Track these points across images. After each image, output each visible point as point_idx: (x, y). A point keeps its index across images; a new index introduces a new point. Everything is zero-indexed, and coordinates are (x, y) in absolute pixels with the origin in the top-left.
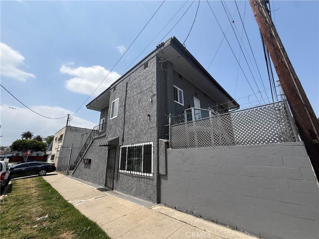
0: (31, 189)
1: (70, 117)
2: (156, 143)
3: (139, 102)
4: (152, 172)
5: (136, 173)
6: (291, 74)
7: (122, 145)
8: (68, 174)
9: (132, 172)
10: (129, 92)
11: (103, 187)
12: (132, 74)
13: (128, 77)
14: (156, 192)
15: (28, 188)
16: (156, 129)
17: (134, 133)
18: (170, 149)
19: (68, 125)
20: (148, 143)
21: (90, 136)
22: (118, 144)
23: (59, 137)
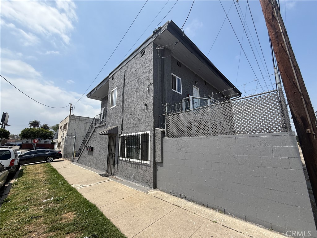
0: (39, 174)
1: (73, 106)
2: (153, 132)
3: (137, 91)
4: (149, 160)
5: (134, 160)
6: (291, 60)
7: (121, 134)
8: (73, 161)
9: (130, 159)
10: (126, 81)
11: (105, 173)
12: (130, 62)
13: (126, 66)
14: (152, 178)
15: (37, 173)
16: (153, 119)
17: (132, 123)
18: (166, 138)
19: (71, 114)
20: (145, 132)
21: (92, 125)
22: (118, 133)
23: (63, 126)
